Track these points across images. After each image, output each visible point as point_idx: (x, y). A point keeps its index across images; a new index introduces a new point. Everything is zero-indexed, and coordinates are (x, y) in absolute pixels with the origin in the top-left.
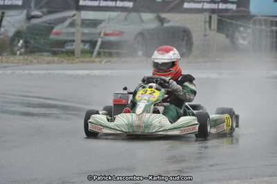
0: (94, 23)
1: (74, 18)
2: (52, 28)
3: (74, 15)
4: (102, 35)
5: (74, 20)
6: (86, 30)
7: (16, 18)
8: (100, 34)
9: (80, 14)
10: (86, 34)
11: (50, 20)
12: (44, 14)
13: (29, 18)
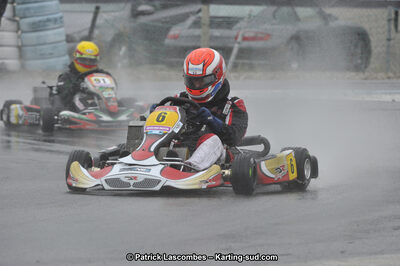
0: (228, 22)
1: (200, 14)
2: (168, 29)
3: (200, 11)
4: (239, 39)
5: (200, 18)
6: (217, 33)
7: (117, 14)
8: (236, 38)
9: (208, 9)
10: (217, 38)
11: (165, 18)
12: (157, 10)
13: (136, 14)
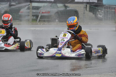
0: (37, 8)
1: (29, 6)
2: (20, 10)
3: (29, 5)
4: (41, 13)
5: (29, 7)
6: (34, 11)
7: (5, 5)
8: (40, 12)
9: (32, 4)
10: (34, 12)
11: (19, 7)
12: (17, 4)
13: (10, 5)
